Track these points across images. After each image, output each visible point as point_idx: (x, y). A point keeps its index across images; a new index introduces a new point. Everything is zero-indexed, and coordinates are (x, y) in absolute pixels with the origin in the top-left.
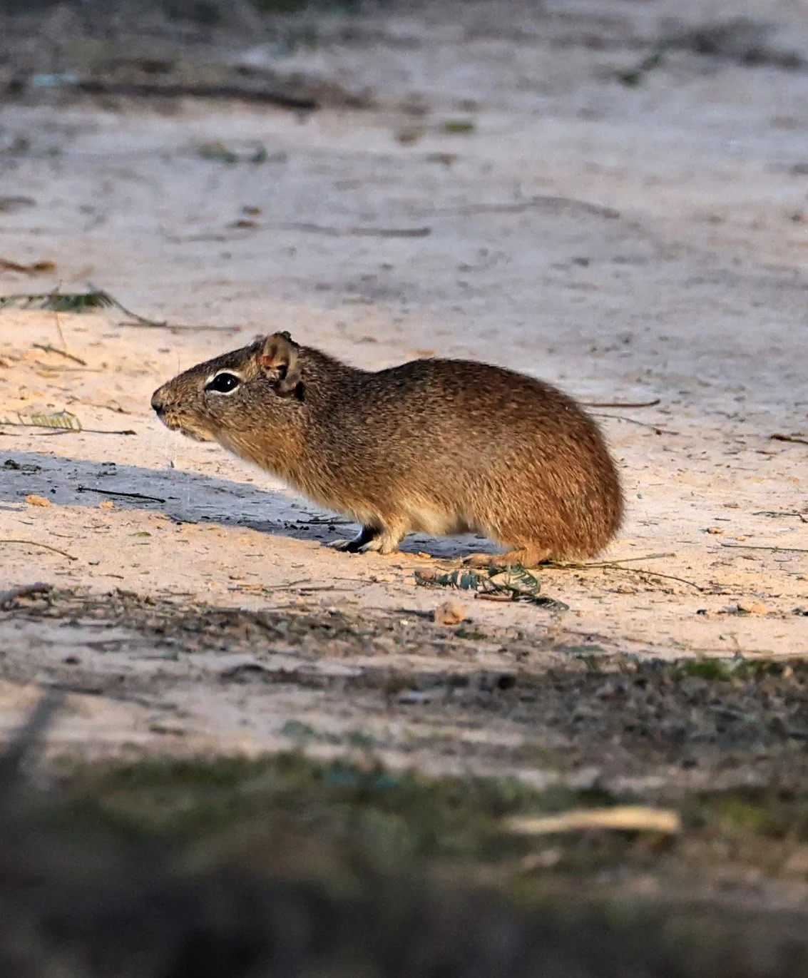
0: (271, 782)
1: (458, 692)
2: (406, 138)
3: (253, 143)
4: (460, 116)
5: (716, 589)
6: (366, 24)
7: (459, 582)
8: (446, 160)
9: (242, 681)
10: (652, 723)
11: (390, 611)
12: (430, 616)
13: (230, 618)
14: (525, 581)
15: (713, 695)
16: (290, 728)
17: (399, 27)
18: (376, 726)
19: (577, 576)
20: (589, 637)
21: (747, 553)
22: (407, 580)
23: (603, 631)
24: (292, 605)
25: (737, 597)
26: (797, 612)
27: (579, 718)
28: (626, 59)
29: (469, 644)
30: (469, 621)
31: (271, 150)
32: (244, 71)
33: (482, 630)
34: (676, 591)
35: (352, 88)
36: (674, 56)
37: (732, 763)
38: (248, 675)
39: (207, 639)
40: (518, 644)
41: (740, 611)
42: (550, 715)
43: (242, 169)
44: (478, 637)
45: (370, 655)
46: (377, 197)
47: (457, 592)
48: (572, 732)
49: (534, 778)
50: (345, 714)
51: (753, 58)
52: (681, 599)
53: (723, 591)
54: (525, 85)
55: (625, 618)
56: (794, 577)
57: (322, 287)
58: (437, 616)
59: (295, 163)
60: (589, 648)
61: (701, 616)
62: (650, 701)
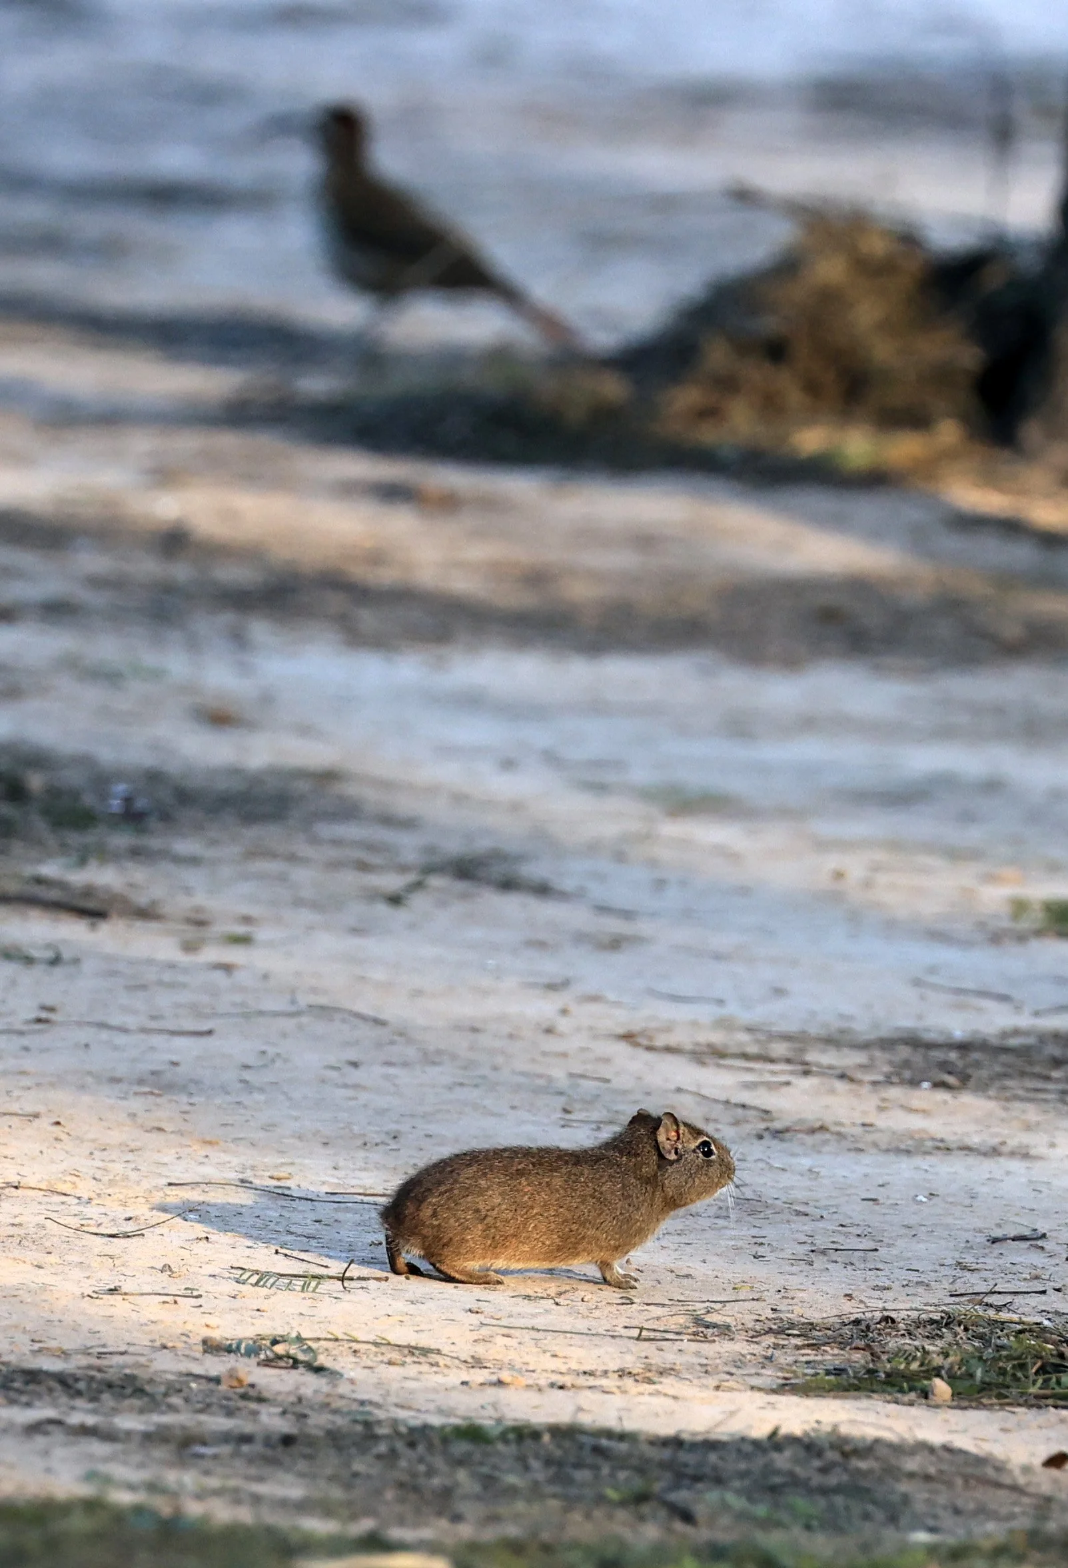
0: (79, 1523)
1: (245, 1448)
2: (189, 947)
3: (49, 946)
4: (241, 930)
5: (477, 1363)
6: (155, 843)
7: (243, 1351)
8: (227, 968)
9: (46, 1433)
10: (422, 1481)
11: (181, 1374)
12: (217, 1380)
13: (33, 1376)
14: (304, 1351)
15: (477, 1457)
16: (91, 1476)
17: (185, 846)
18: (171, 1477)
19: (350, 1348)
20: (362, 1403)
21: (505, 1331)
22: (195, 1348)
23: (376, 1398)
24: (90, 1367)
25: (496, 1370)
26: (552, 1385)
27: (356, 1475)
28: (392, 882)
29: (253, 1406)
30: (252, 1386)
31: (66, 955)
32: (39, 881)
33: (265, 1394)
34: (441, 1363)
35: (142, 900)
36: (436, 881)
37: (494, 1519)
38: (51, 1428)
39: (12, 1394)
40: (297, 1408)
41: (500, 1383)
42: (329, 1471)
43: (38, 971)
44: (261, 1400)
45: (163, 1413)
46: (164, 1000)
47: (241, 1359)
48: (348, 1486)
49: (317, 1526)
50: (141, 1466)
51: (508, 885)
52: (446, 1371)
53: (485, 1365)
54: (298, 903)
55: (395, 1386)
56: (548, 1354)
57: (115, 1080)
58: (223, 1380)
59: (88, 966)
60: (362, 1413)
61: (465, 1387)
62: (421, 1460)
